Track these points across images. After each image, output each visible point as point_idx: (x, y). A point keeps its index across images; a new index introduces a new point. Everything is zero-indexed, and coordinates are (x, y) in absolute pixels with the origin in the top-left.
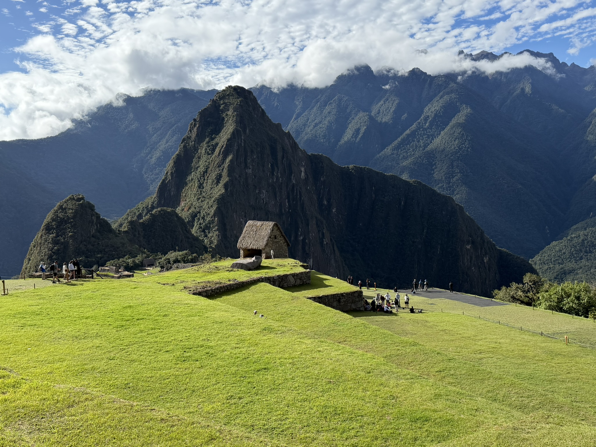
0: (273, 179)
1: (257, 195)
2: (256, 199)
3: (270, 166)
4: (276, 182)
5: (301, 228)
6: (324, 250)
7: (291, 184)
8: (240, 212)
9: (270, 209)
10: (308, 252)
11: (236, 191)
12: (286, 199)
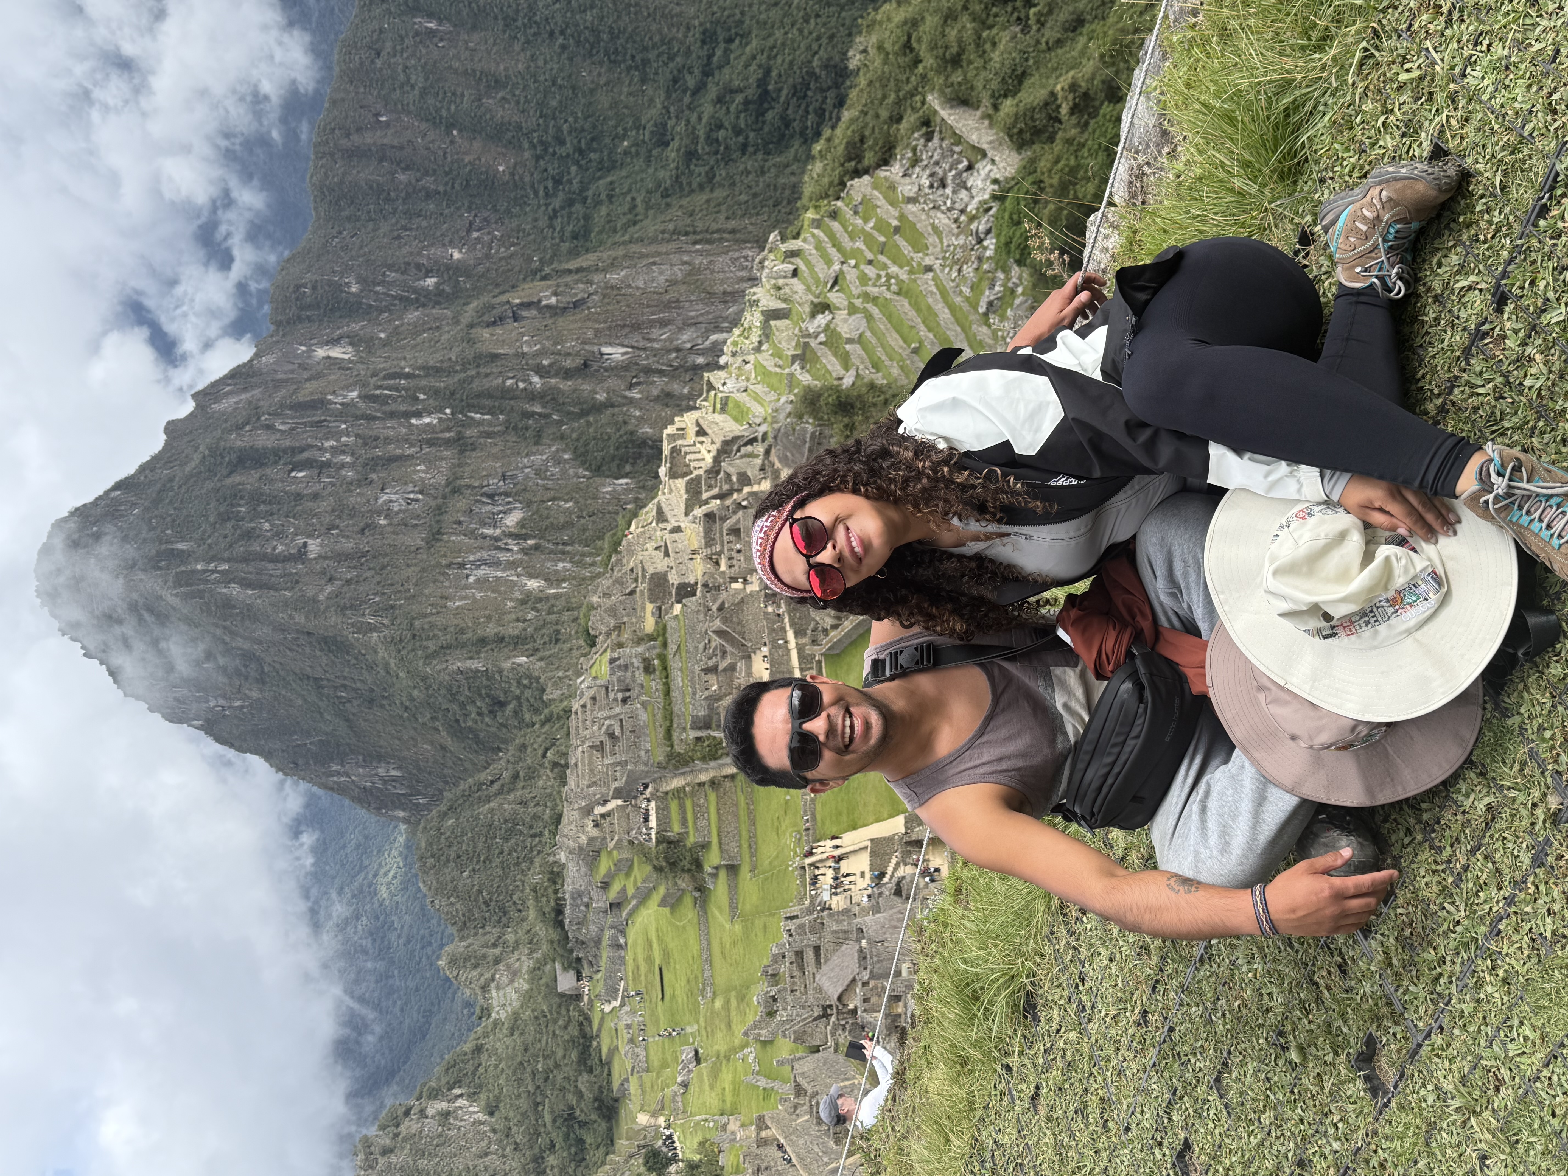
0: (342, 467)
1: (396, 521)
2: (406, 525)
3: (301, 474)
4: (352, 455)
5: (504, 382)
6: (576, 305)
7: (361, 405)
8: (447, 584)
9: (441, 479)
10: (579, 361)
11: (375, 594)
12: (412, 425)
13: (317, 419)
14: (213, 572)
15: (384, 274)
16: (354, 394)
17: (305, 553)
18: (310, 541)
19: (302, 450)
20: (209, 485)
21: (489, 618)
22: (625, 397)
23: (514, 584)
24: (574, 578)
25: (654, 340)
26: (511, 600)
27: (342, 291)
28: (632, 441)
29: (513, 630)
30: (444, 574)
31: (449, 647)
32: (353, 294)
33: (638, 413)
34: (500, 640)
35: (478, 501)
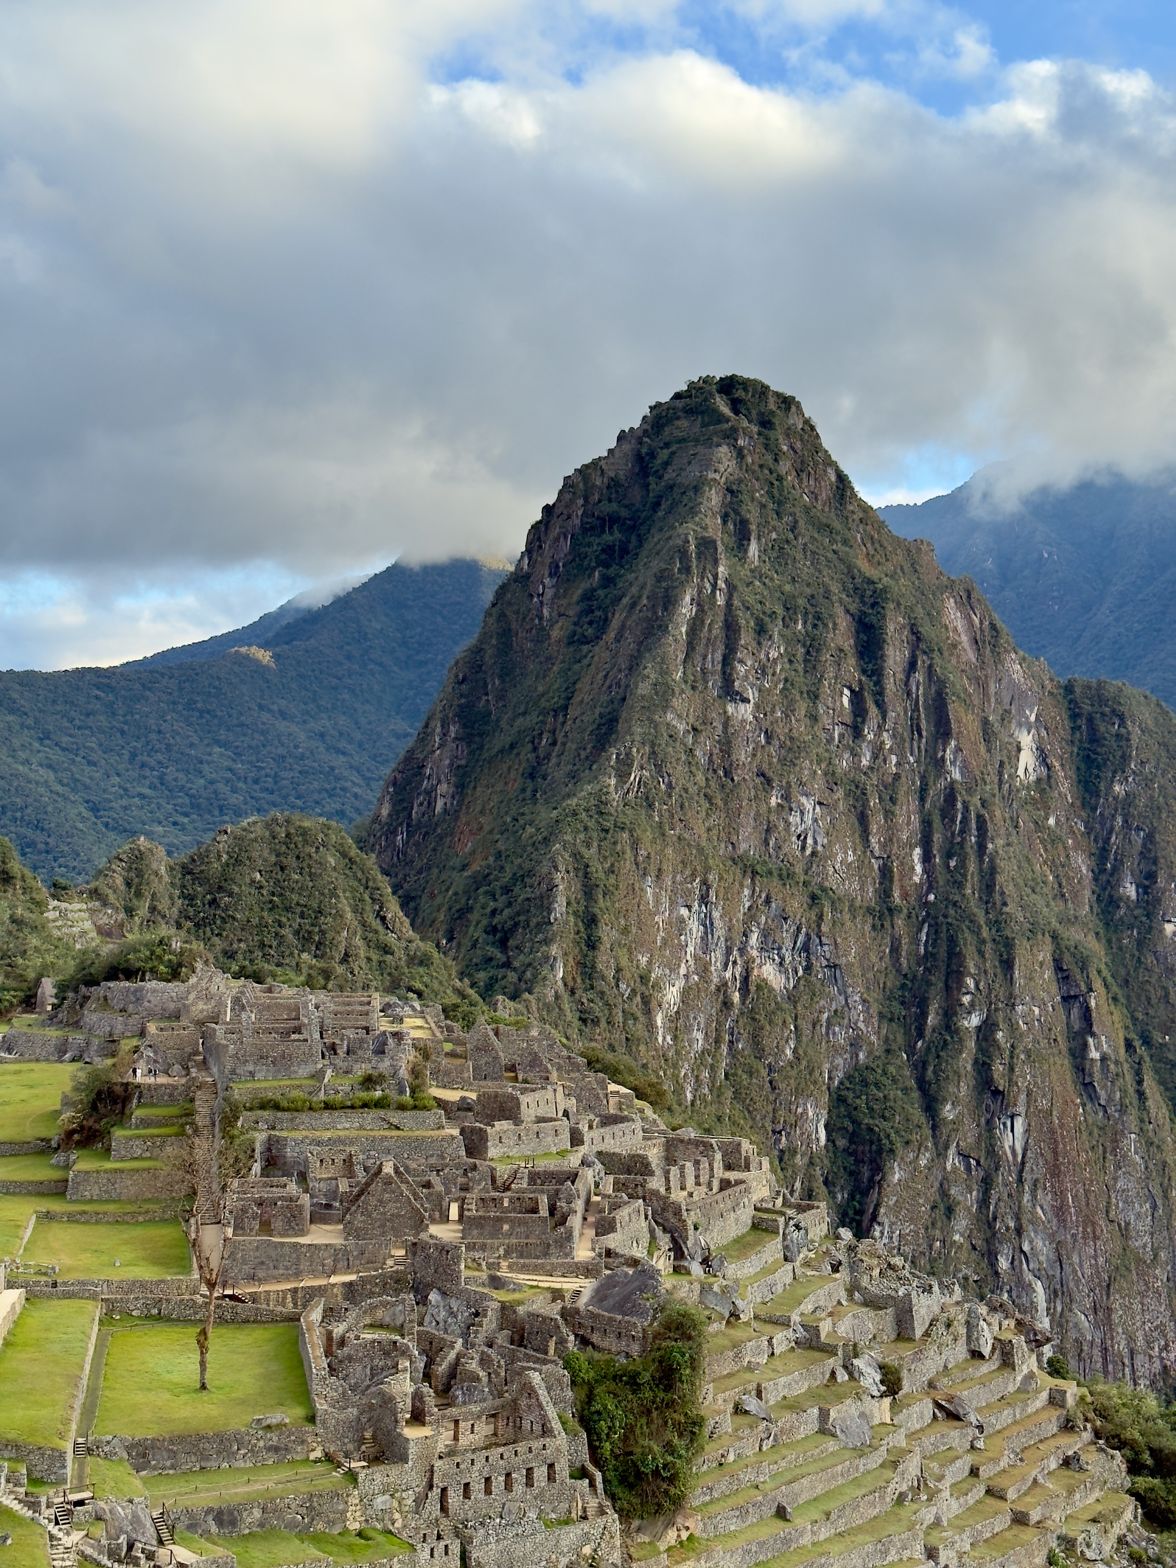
0: (855, 754)
1: (773, 817)
2: (768, 831)
3: (846, 701)
4: (871, 768)
5: (972, 976)
6: (1087, 1087)
7: (941, 784)
8: (678, 877)
9: (832, 882)
10: (1001, 1084)
11: (670, 786)
12: (912, 848)
13: (924, 725)
14: (714, 586)
15: (1138, 829)
16: (957, 775)
17: (733, 700)
18: (750, 707)
19: (881, 705)
20: (835, 588)
21: (625, 931)
22: (947, 1148)
23: (674, 969)
24: (678, 1053)
25: (1034, 1196)
26: (650, 962)
27: (1115, 772)
28: (880, 1151)
29: (604, 962)
30: (693, 876)
31: (586, 875)
32: (1110, 787)
33: (923, 1162)
34: (592, 944)
35: (799, 929)
